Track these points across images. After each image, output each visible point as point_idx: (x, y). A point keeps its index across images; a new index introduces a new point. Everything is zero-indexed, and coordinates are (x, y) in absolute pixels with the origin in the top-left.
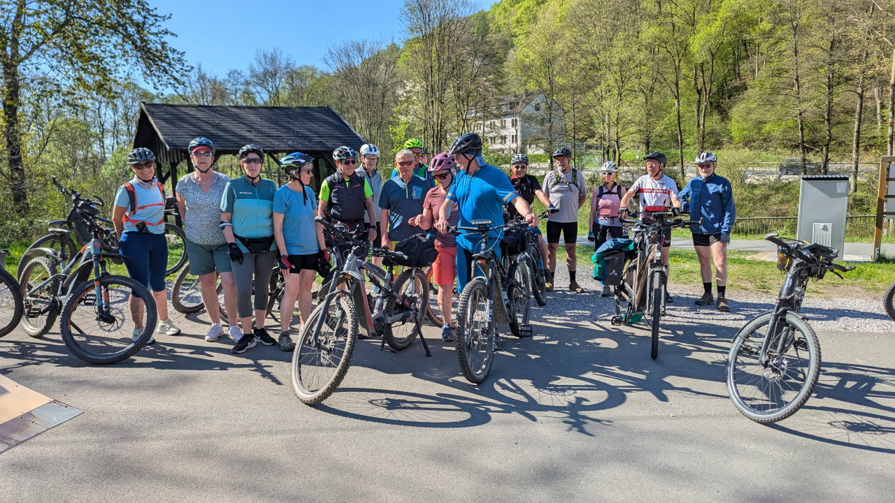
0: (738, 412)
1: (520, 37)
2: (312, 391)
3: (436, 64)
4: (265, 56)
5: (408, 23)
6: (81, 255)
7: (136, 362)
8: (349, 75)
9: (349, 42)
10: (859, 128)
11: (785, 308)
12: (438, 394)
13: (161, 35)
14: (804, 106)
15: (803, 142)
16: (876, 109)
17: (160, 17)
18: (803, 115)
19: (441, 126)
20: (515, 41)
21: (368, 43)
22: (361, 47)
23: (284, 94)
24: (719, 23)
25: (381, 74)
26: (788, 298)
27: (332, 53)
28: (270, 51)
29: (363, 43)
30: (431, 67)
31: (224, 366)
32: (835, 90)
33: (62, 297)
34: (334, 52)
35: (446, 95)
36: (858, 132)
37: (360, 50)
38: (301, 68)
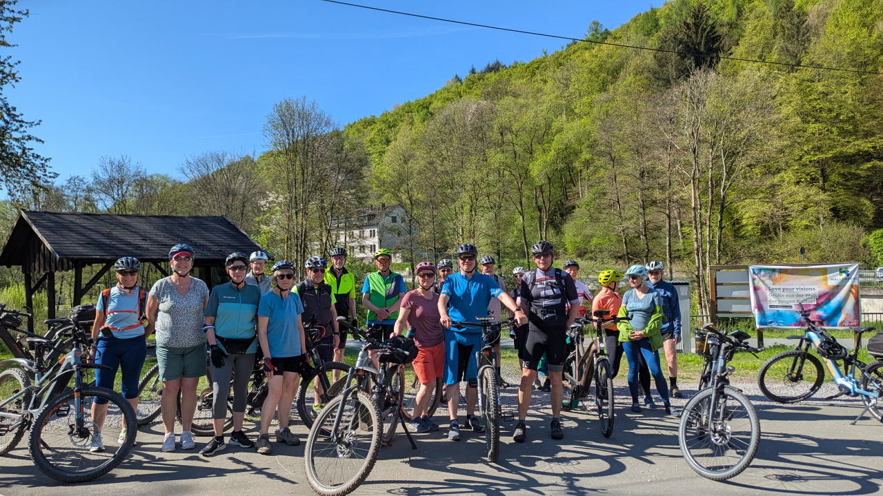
0: (697, 474)
1: (374, 156)
2: (335, 485)
3: (299, 177)
4: (112, 163)
5: (271, 138)
6: (60, 365)
7: (118, 477)
8: (205, 184)
9: (208, 154)
10: (670, 243)
11: (723, 383)
12: (445, 480)
13: (24, 141)
14: (625, 224)
15: (628, 254)
16: (677, 227)
17: (27, 123)
18: (626, 231)
19: (305, 236)
20: (370, 158)
21: (228, 156)
22: (221, 158)
23: (131, 201)
24: (553, 152)
25: (239, 184)
26: (723, 375)
27: (189, 163)
28: (117, 158)
29: (223, 154)
30: (295, 180)
31: (220, 472)
32: (647, 211)
33: (34, 411)
34: (192, 162)
35: (310, 207)
36: (670, 245)
37: (219, 161)
38: (152, 177)
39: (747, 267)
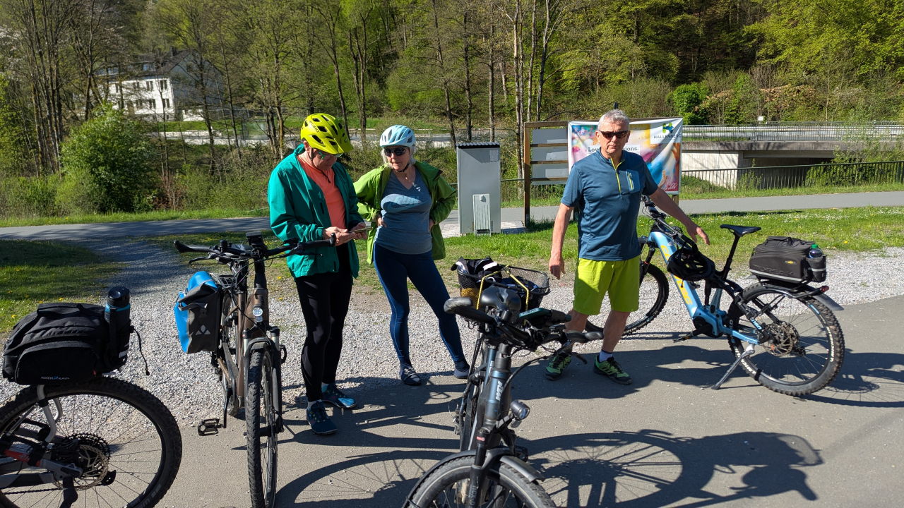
10: (492, 97)
14: (448, 76)
15: (450, 110)
18: (448, 84)
32: (471, 62)
36: (492, 101)
39: (566, 125)
